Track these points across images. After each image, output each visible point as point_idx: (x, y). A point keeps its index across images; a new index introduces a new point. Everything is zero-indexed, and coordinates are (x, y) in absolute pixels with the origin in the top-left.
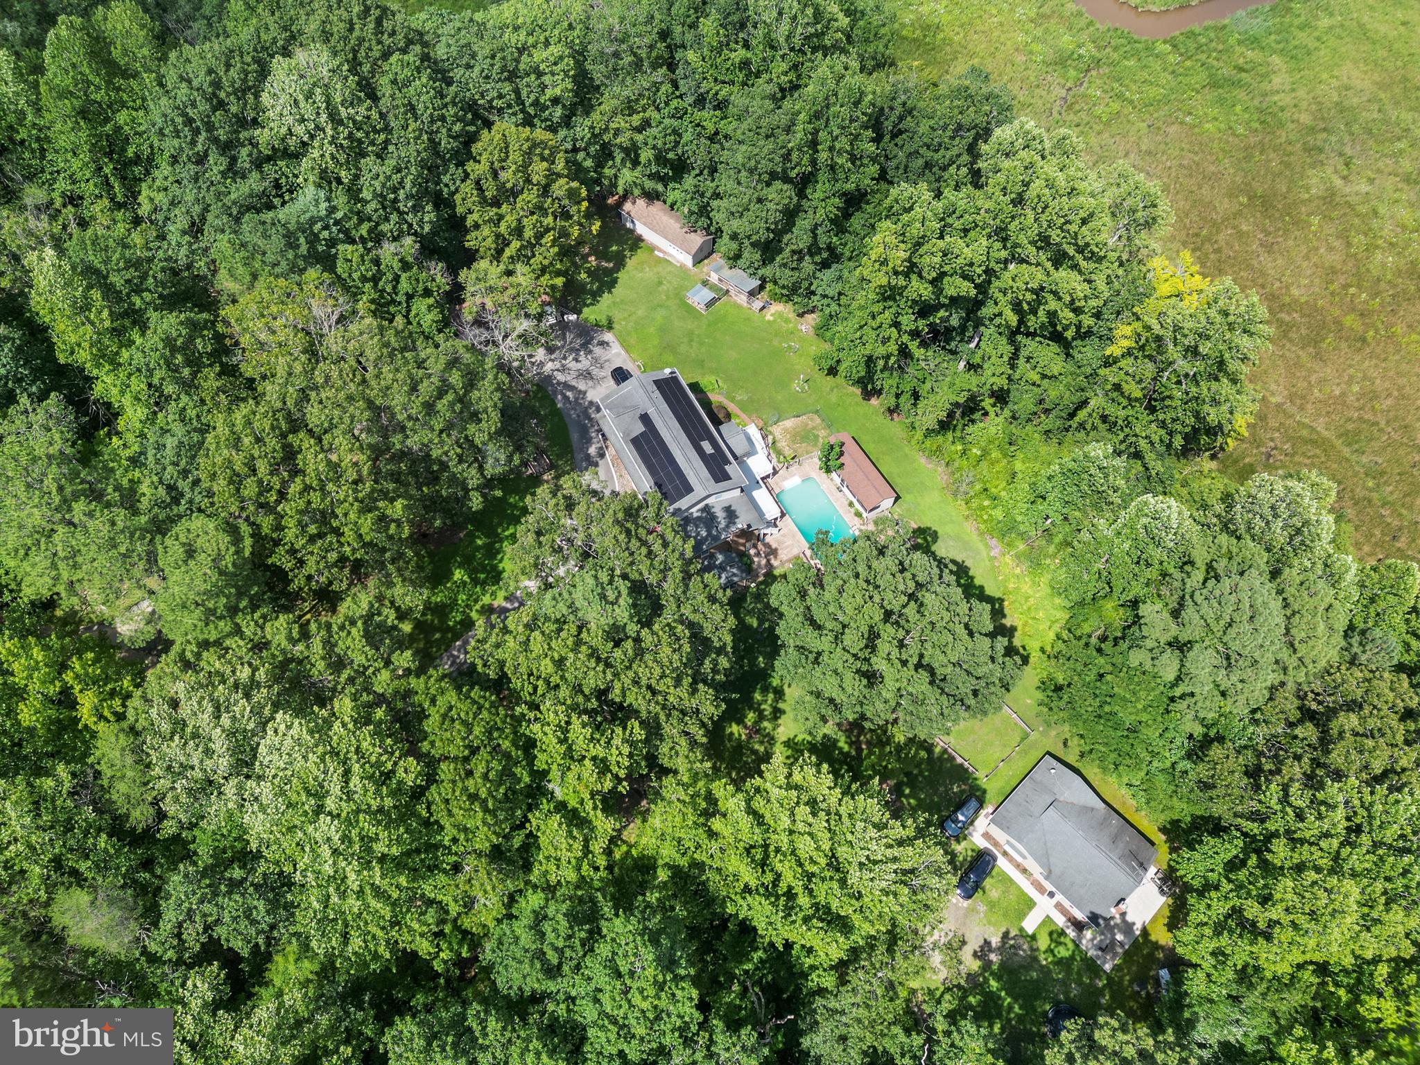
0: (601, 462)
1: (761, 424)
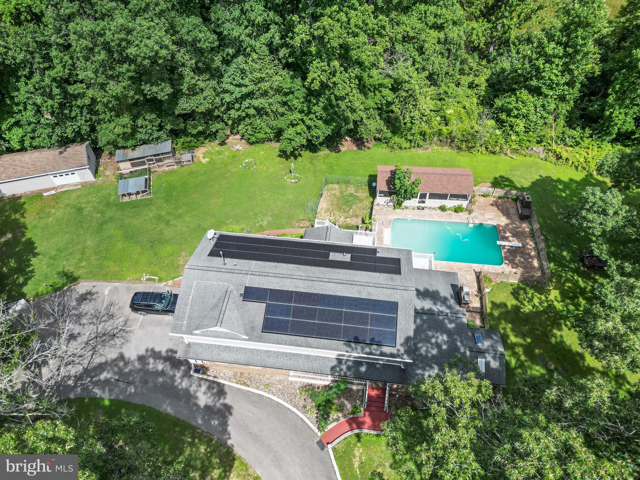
1: (308, 224)
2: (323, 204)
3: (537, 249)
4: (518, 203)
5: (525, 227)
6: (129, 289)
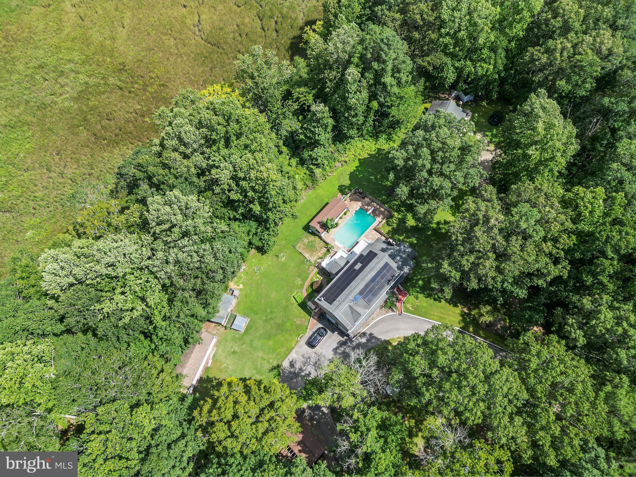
0: (368, 333)
1: (313, 267)
2: (307, 255)
3: (378, 204)
4: (357, 194)
5: (367, 200)
6: (300, 347)
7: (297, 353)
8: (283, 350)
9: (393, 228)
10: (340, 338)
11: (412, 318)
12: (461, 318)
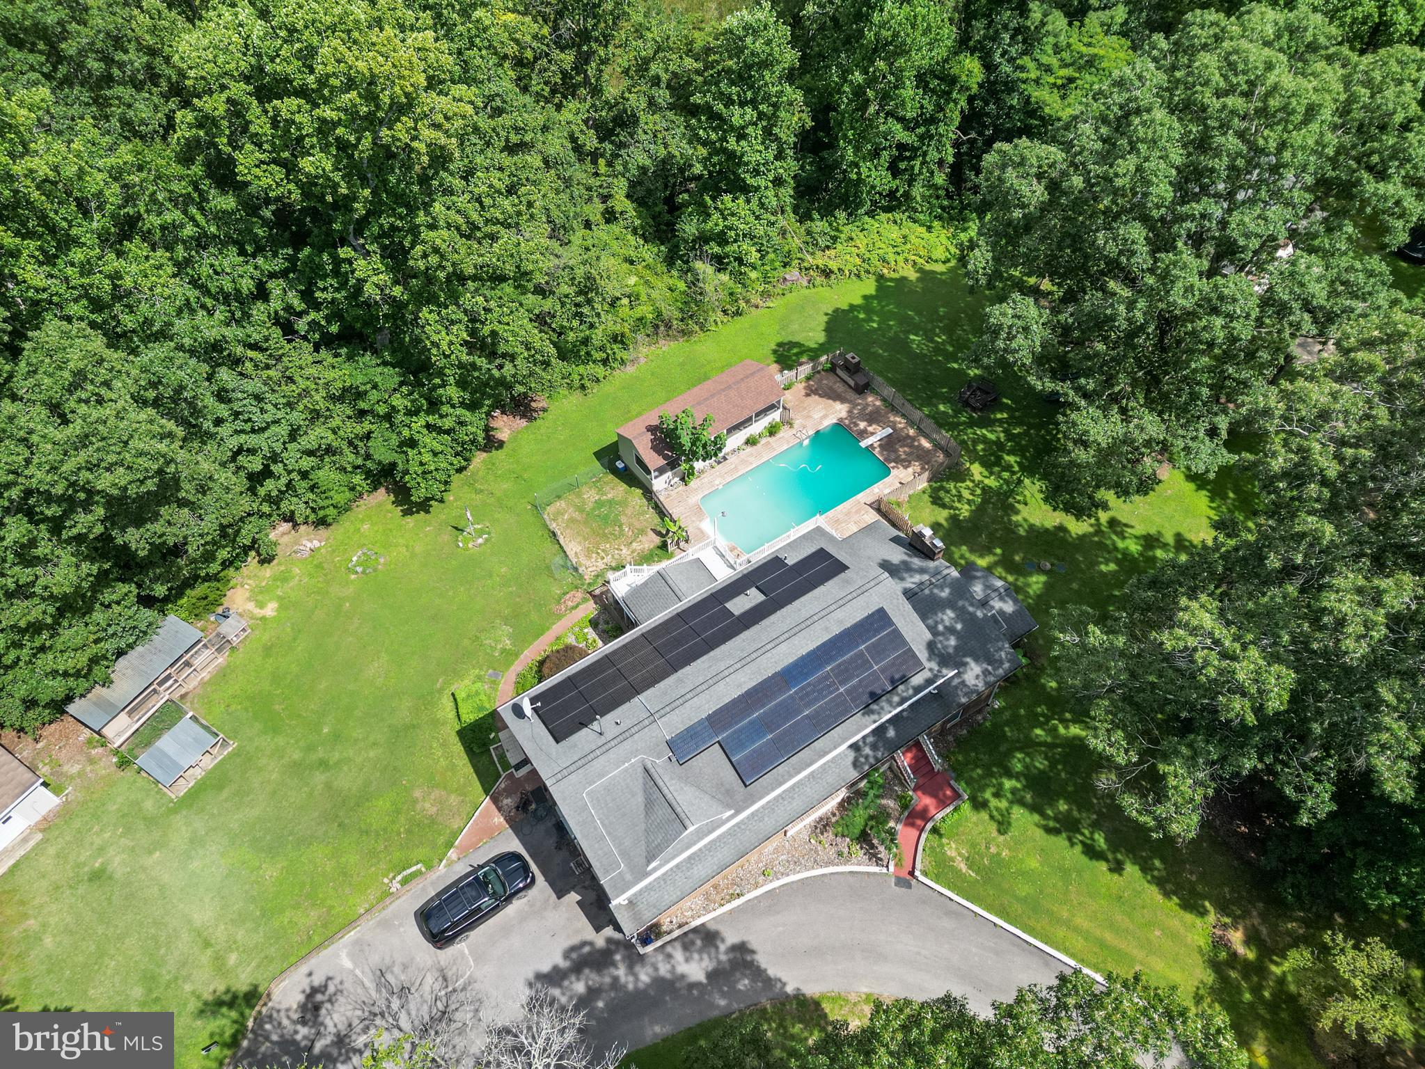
0: (730, 936)
1: (579, 595)
3: (911, 423)
4: (839, 371)
5: (872, 400)
6: (385, 924)
7: (359, 948)
8: (308, 918)
9: (954, 519)
10: (582, 930)
11: (958, 913)
12: (1209, 977)
